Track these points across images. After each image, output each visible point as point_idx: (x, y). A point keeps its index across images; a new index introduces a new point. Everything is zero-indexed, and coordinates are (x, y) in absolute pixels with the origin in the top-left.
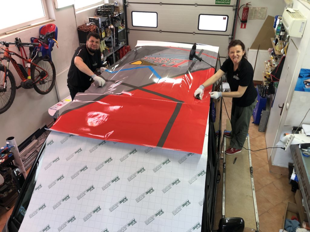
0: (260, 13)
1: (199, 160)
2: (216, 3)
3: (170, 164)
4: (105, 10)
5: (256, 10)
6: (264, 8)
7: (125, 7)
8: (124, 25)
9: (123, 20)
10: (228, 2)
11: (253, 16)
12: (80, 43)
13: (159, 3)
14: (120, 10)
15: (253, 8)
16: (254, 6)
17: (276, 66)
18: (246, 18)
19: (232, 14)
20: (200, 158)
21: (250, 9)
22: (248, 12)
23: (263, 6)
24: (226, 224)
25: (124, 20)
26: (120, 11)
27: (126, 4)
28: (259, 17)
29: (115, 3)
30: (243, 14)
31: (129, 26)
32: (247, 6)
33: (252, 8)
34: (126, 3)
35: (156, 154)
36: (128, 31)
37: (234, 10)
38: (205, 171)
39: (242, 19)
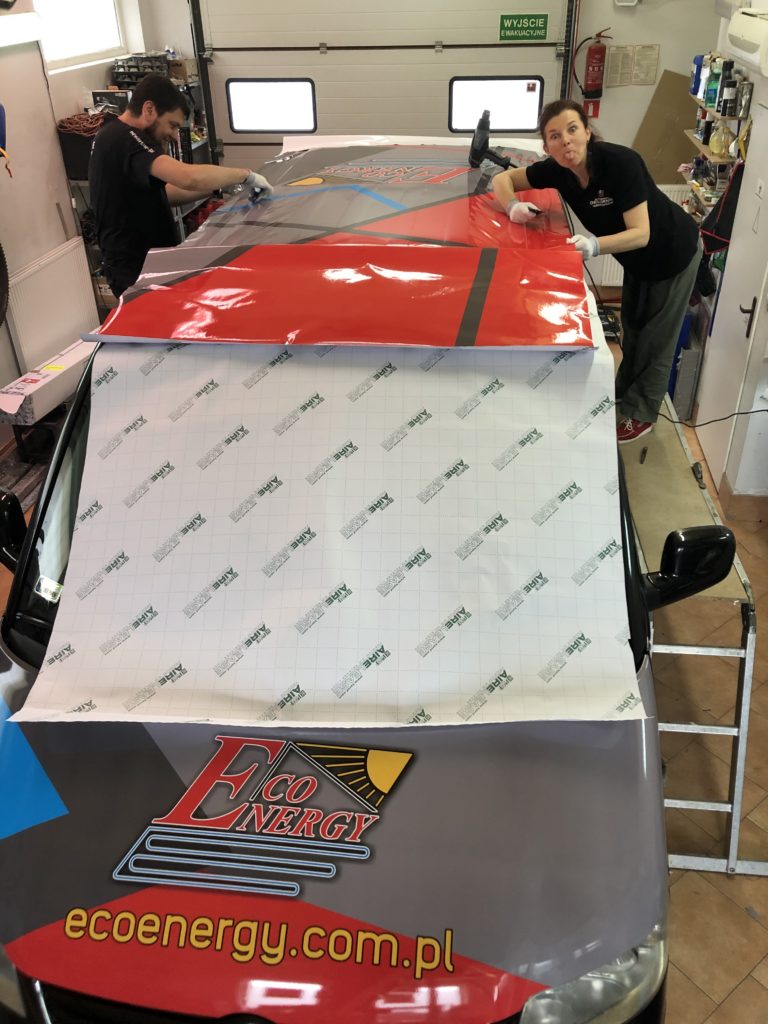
0: (639, 65)
1: (589, 369)
2: (502, 38)
3: (502, 393)
4: (141, 70)
5: (626, 56)
6: (650, 47)
7: (203, 64)
8: (205, 130)
9: (198, 114)
10: (538, 32)
11: (619, 75)
12: (72, 179)
13: (317, 45)
14: (189, 74)
15: (618, 48)
16: (622, 43)
17: (714, 201)
18: (597, 82)
19: (552, 70)
20: (591, 364)
21: (607, 51)
22: (602, 60)
23: (648, 42)
24: (681, 544)
25: (204, 112)
26: (190, 77)
27: (207, 54)
28: (637, 76)
29: (168, 51)
30: (587, 69)
31: (222, 133)
32: (599, 42)
33: (613, 49)
34: (204, 50)
35: (457, 370)
36: (218, 150)
37: (558, 55)
38: (613, 398)
39: (586, 85)
